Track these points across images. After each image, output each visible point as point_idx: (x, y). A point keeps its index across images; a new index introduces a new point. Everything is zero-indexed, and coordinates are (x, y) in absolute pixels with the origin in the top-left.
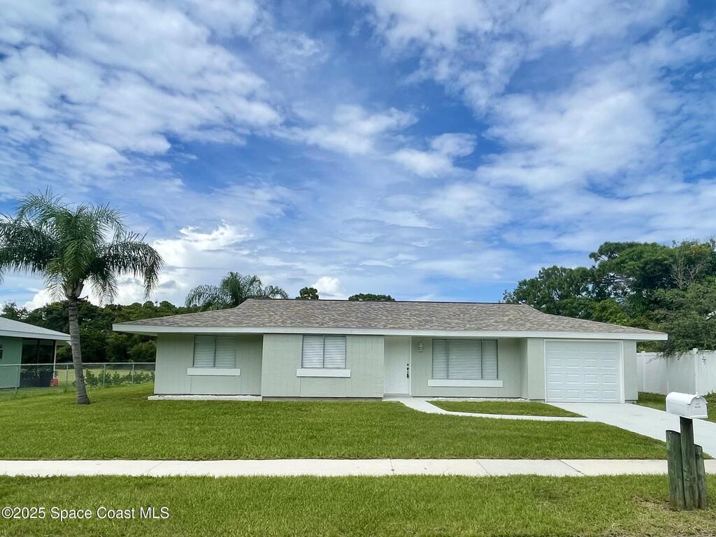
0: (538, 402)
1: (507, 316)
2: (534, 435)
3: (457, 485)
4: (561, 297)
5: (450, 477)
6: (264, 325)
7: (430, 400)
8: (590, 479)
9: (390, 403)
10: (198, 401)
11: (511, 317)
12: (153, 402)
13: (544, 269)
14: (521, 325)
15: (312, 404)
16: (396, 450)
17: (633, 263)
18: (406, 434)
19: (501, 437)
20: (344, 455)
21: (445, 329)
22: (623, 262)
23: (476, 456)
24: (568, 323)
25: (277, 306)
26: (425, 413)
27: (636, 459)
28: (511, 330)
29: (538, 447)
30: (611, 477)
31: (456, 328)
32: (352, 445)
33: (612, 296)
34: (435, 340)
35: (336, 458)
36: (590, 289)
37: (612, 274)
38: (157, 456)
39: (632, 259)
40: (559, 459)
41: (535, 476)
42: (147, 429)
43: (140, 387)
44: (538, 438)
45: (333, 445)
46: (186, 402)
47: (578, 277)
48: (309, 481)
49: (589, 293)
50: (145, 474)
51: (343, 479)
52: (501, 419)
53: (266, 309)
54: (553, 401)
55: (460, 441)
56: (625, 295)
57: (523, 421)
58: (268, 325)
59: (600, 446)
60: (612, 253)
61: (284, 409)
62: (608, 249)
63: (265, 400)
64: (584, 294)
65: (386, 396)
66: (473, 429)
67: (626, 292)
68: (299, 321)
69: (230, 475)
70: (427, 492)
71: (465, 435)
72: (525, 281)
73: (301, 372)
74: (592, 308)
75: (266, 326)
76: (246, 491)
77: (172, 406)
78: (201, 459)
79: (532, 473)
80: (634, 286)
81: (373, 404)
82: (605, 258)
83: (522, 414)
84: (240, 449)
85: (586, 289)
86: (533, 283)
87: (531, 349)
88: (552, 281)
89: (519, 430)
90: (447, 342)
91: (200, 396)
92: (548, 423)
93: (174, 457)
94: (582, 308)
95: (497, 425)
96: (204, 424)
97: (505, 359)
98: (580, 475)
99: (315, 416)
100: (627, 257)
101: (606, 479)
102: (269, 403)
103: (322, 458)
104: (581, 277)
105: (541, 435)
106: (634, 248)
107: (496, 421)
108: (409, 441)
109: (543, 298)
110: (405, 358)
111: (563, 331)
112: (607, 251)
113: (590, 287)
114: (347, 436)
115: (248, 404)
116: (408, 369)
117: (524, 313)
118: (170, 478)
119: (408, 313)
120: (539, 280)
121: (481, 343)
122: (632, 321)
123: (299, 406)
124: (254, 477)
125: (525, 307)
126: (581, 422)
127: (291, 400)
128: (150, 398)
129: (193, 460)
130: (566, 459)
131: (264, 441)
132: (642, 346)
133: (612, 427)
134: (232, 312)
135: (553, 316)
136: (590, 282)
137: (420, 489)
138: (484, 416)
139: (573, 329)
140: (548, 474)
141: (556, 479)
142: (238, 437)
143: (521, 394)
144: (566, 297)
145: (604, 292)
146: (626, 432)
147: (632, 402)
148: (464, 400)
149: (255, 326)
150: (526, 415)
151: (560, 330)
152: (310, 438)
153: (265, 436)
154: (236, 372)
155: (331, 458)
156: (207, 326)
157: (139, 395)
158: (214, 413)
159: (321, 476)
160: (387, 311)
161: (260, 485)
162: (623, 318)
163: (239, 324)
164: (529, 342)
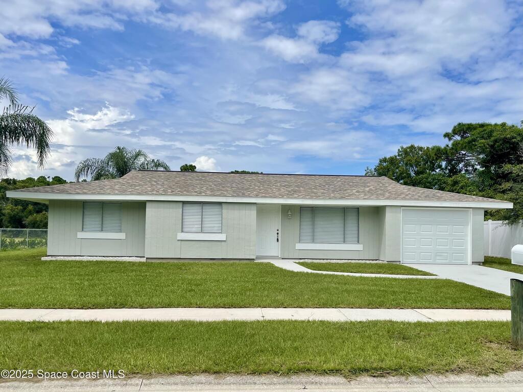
0: (394, 263)
1: (369, 187)
2: (391, 290)
3: (321, 328)
4: (417, 173)
5: (314, 322)
6: (147, 194)
7: (297, 261)
8: (440, 324)
9: (262, 264)
10: (87, 261)
11: (371, 187)
12: (46, 262)
13: (402, 148)
14: (381, 194)
15: (191, 264)
16: (266, 300)
17: (483, 141)
18: (275, 288)
19: (361, 291)
20: (219, 304)
21: (311, 198)
22: (474, 140)
23: (338, 306)
24: (424, 193)
25: (159, 176)
26: (292, 272)
27: (481, 309)
28: (372, 199)
29: (393, 299)
30: (458, 323)
31: (321, 198)
32: (226, 296)
33: (463, 172)
34: (302, 209)
35: (212, 307)
36: (443, 166)
37: (464, 153)
38: (49, 305)
39: (483, 138)
40: (412, 308)
41: (390, 321)
42: (40, 284)
43: (35, 251)
44: (394, 292)
45: (210, 296)
46: (77, 262)
47: (433, 155)
48: (187, 325)
49: (442, 169)
50: (37, 320)
51: (219, 323)
52: (361, 277)
53: (148, 179)
54: (407, 262)
55: (324, 293)
56: (474, 171)
57: (380, 278)
58: (150, 193)
59: (449, 298)
60: (465, 132)
61: (166, 268)
62: (461, 129)
63: (150, 261)
64: (437, 171)
65: (258, 258)
66: (335, 284)
67: (476, 169)
68: (179, 190)
69: (115, 320)
70: (294, 333)
71: (328, 289)
72: (385, 158)
73: (181, 236)
74: (444, 183)
75: (148, 194)
76: (130, 333)
77: (63, 267)
78: (90, 308)
79: (388, 319)
80: (484, 163)
81: (246, 264)
82: (458, 138)
83: (379, 273)
84: (125, 300)
85: (440, 167)
86: (392, 161)
87: (389, 216)
88: (410, 158)
89: (376, 285)
90: (313, 210)
91: (89, 258)
92: (402, 280)
93: (65, 306)
94: (436, 183)
95: (357, 281)
96: (92, 279)
97: (366, 225)
98: (430, 321)
99: (193, 273)
100: (479, 136)
101: (454, 324)
102: (152, 263)
103: (199, 307)
104: (436, 155)
105: (396, 289)
106: (485, 128)
107: (357, 278)
108: (277, 294)
109: (401, 174)
110: (275, 223)
111: (418, 200)
112: (460, 131)
113: (444, 164)
114: (222, 290)
115: (133, 264)
116: (278, 234)
117: (383, 185)
118: (61, 323)
119: (279, 184)
120: (398, 157)
121: (344, 211)
122: (481, 193)
123: (179, 265)
124: (138, 322)
125: (385, 179)
126: (432, 280)
127: (172, 261)
128: (43, 259)
129: (82, 308)
130: (419, 308)
131: (147, 294)
132: (489, 214)
133: (460, 283)
134: (118, 182)
135: (410, 187)
136: (444, 160)
137: (287, 331)
138: (346, 274)
139: (427, 198)
140: (403, 320)
141: (409, 324)
142: (124, 290)
143: (379, 256)
144: (422, 173)
145: (455, 169)
146: (472, 287)
147: (479, 263)
148: (329, 261)
149: (139, 194)
150: (383, 274)
151: (415, 199)
152: (190, 291)
153: (148, 290)
154: (122, 236)
155: (208, 307)
156: (93, 194)
157: (34, 257)
158: (103, 271)
159: (198, 321)
160: (259, 182)
161: (143, 328)
162: (473, 192)
163: (123, 192)
164: (387, 210)
